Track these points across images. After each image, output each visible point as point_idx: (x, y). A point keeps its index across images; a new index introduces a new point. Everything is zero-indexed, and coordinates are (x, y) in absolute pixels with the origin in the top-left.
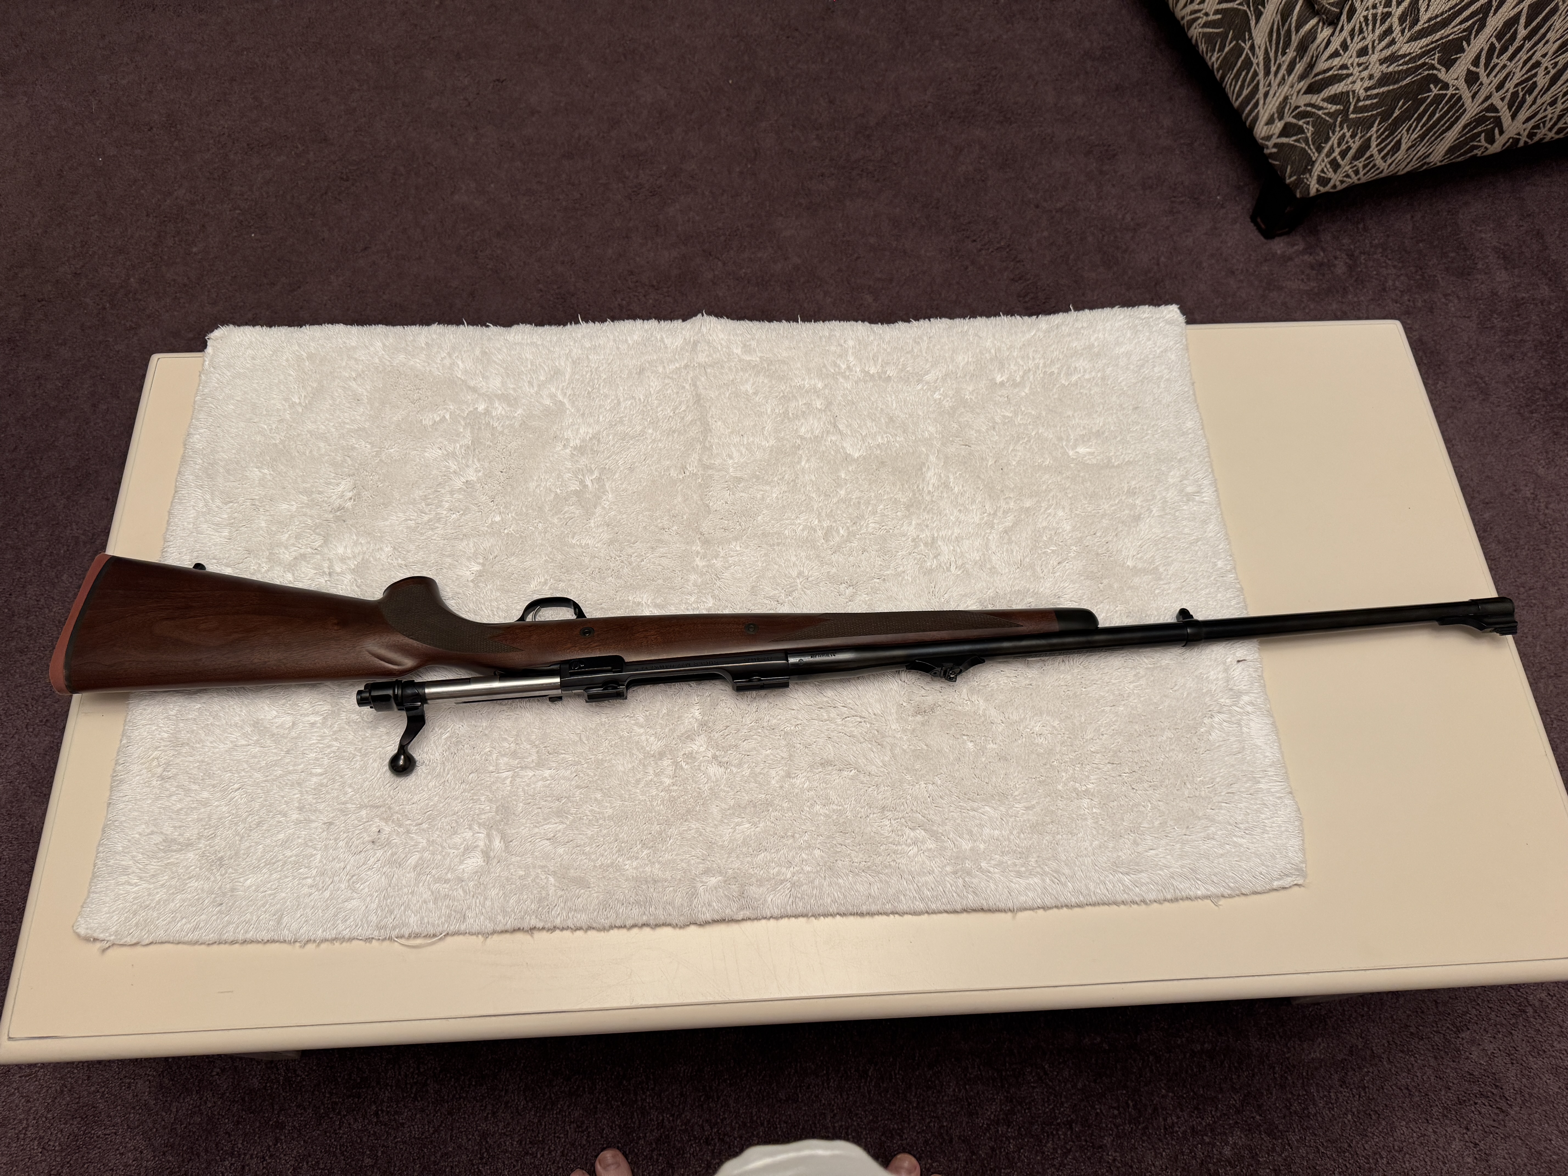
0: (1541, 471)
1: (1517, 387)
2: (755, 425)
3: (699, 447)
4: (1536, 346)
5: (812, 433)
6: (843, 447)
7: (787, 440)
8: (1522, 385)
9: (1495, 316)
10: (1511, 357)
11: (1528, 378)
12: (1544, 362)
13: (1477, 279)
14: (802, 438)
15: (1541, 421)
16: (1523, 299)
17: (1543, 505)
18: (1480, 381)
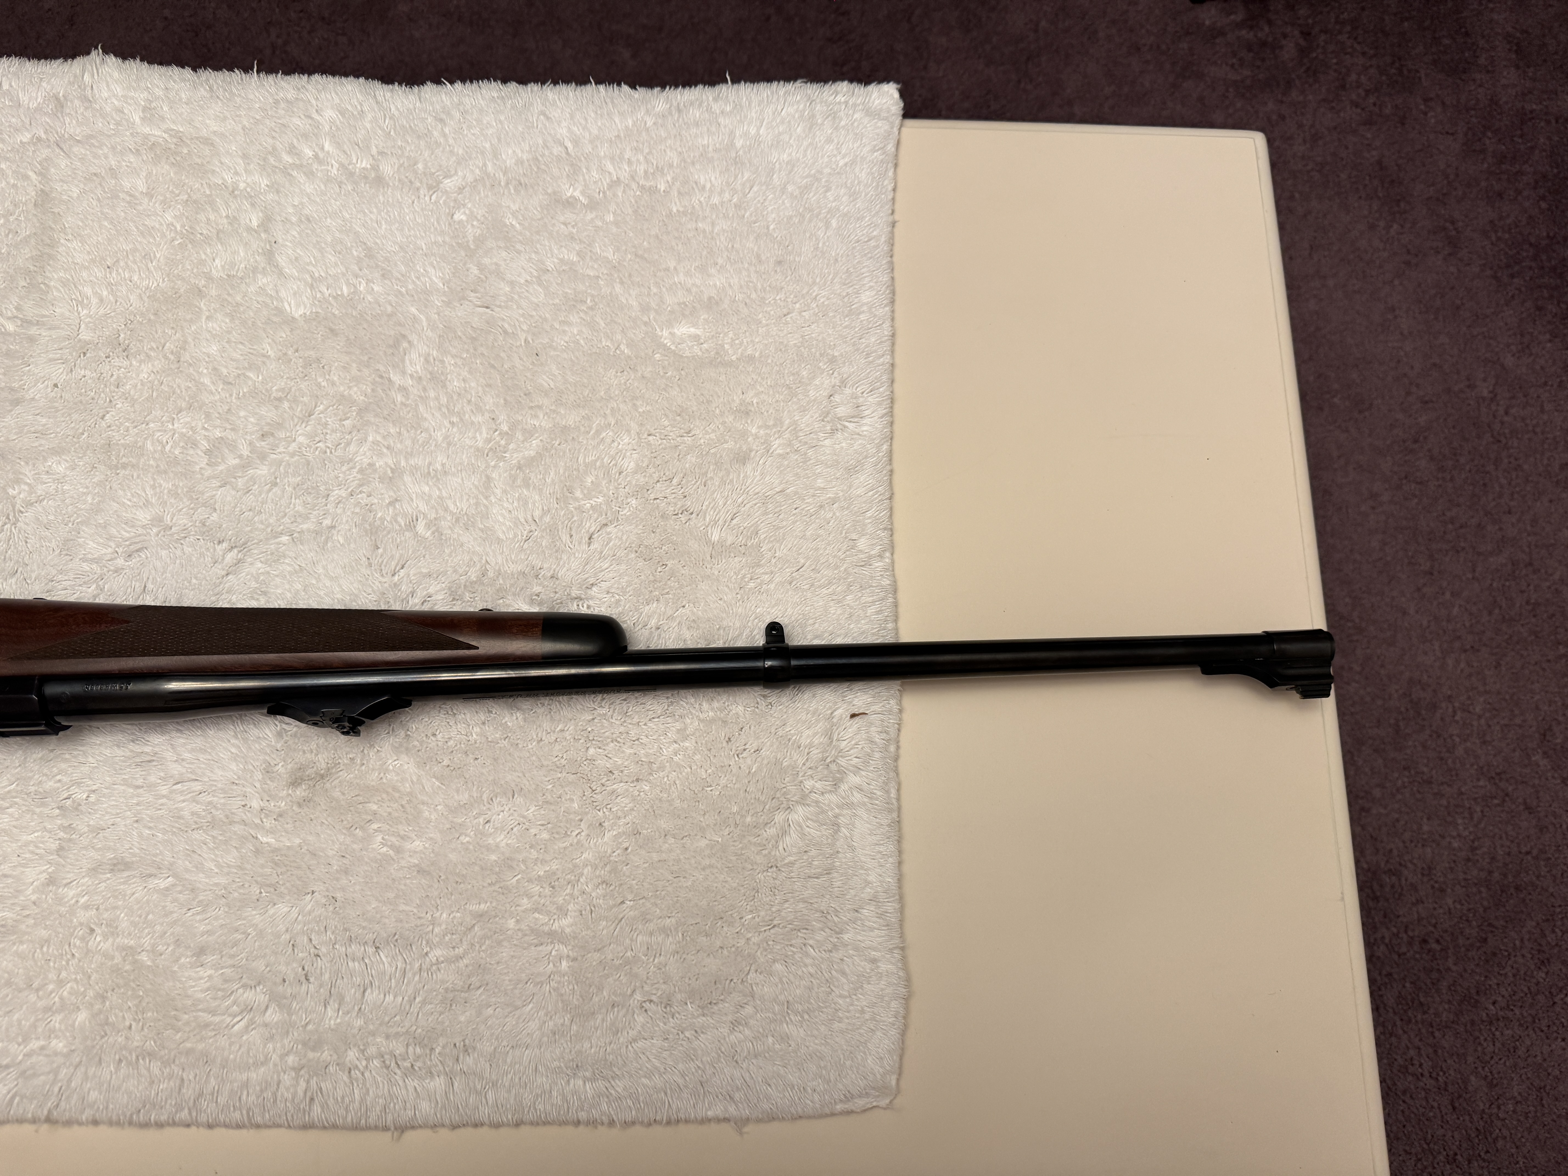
0: (1509, 361)
1: (1499, 239)
4: (1536, 182)
5: (229, 270)
7: (184, 279)
8: (1507, 236)
9: (1489, 134)
10: (1500, 195)
11: (1517, 226)
12: (1543, 205)
13: (1474, 80)
15: (1523, 289)
16: (1531, 112)
17: (1501, 411)
18: (1451, 228)
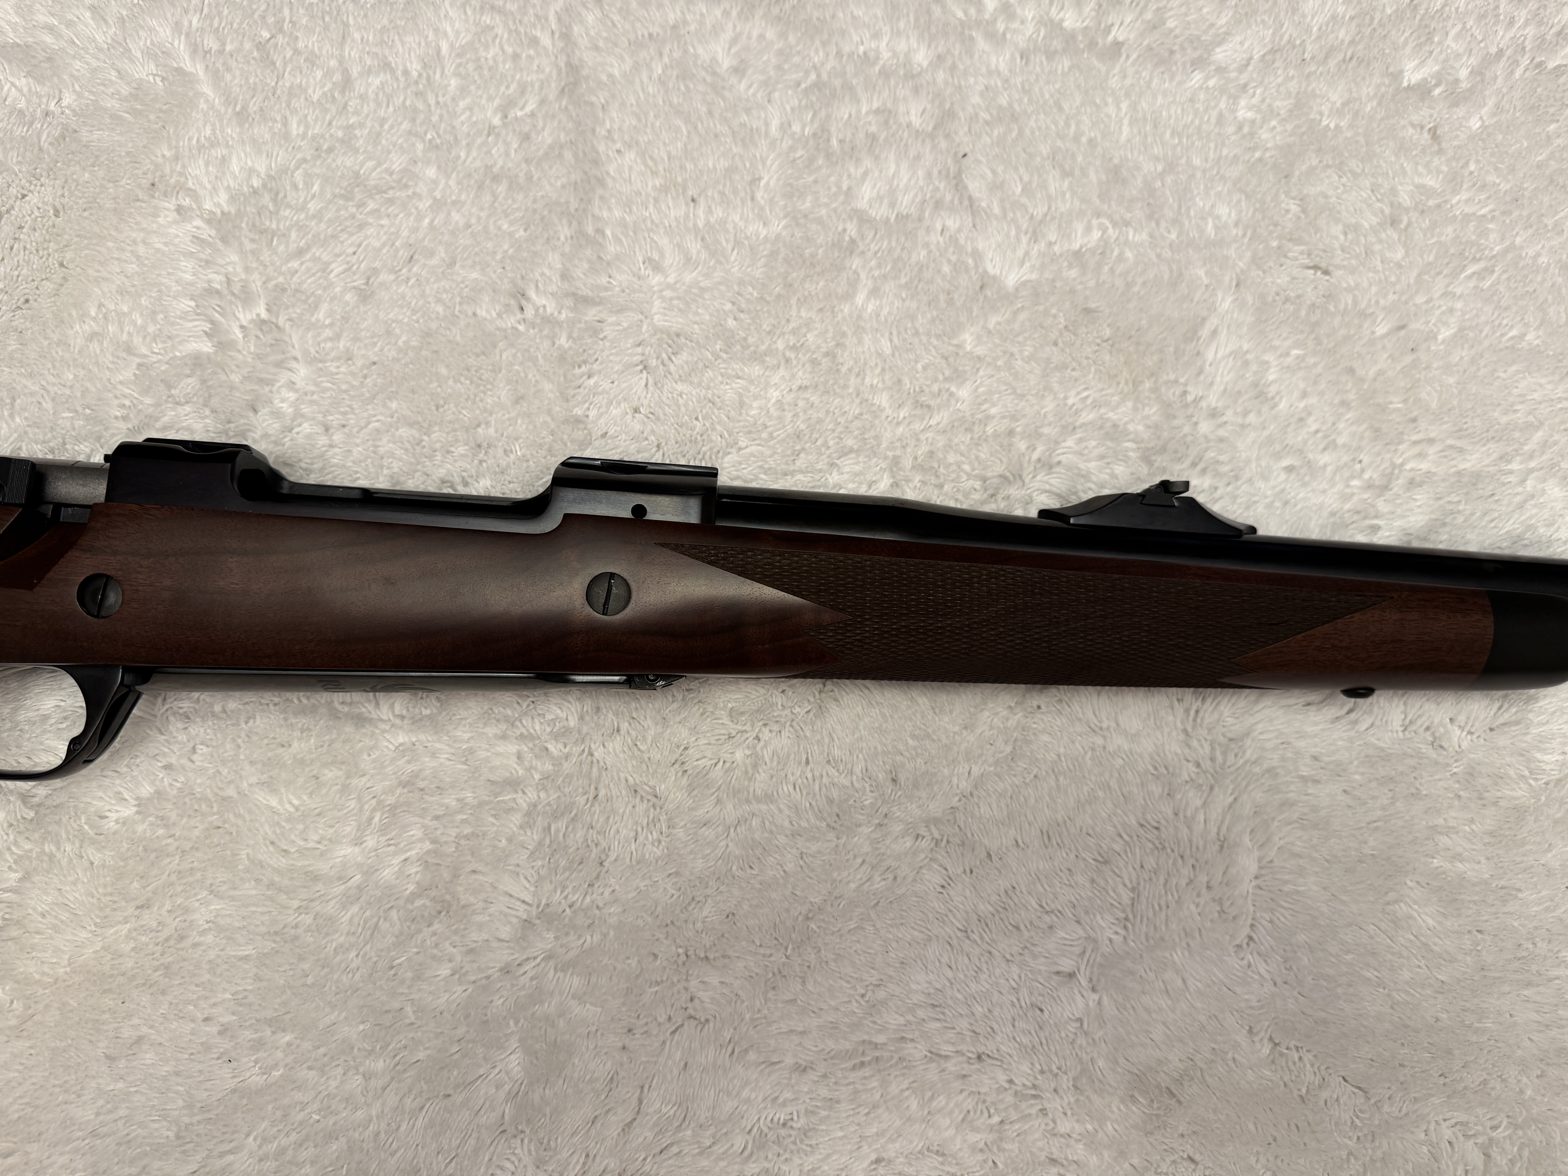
2: (730, 171)
3: (564, 231)
5: (892, 205)
6: (977, 255)
7: (820, 221)
14: (862, 218)
